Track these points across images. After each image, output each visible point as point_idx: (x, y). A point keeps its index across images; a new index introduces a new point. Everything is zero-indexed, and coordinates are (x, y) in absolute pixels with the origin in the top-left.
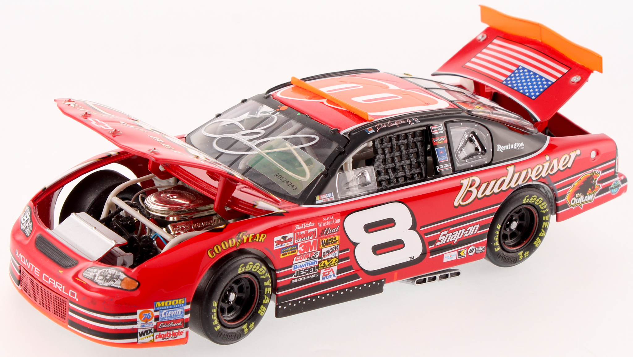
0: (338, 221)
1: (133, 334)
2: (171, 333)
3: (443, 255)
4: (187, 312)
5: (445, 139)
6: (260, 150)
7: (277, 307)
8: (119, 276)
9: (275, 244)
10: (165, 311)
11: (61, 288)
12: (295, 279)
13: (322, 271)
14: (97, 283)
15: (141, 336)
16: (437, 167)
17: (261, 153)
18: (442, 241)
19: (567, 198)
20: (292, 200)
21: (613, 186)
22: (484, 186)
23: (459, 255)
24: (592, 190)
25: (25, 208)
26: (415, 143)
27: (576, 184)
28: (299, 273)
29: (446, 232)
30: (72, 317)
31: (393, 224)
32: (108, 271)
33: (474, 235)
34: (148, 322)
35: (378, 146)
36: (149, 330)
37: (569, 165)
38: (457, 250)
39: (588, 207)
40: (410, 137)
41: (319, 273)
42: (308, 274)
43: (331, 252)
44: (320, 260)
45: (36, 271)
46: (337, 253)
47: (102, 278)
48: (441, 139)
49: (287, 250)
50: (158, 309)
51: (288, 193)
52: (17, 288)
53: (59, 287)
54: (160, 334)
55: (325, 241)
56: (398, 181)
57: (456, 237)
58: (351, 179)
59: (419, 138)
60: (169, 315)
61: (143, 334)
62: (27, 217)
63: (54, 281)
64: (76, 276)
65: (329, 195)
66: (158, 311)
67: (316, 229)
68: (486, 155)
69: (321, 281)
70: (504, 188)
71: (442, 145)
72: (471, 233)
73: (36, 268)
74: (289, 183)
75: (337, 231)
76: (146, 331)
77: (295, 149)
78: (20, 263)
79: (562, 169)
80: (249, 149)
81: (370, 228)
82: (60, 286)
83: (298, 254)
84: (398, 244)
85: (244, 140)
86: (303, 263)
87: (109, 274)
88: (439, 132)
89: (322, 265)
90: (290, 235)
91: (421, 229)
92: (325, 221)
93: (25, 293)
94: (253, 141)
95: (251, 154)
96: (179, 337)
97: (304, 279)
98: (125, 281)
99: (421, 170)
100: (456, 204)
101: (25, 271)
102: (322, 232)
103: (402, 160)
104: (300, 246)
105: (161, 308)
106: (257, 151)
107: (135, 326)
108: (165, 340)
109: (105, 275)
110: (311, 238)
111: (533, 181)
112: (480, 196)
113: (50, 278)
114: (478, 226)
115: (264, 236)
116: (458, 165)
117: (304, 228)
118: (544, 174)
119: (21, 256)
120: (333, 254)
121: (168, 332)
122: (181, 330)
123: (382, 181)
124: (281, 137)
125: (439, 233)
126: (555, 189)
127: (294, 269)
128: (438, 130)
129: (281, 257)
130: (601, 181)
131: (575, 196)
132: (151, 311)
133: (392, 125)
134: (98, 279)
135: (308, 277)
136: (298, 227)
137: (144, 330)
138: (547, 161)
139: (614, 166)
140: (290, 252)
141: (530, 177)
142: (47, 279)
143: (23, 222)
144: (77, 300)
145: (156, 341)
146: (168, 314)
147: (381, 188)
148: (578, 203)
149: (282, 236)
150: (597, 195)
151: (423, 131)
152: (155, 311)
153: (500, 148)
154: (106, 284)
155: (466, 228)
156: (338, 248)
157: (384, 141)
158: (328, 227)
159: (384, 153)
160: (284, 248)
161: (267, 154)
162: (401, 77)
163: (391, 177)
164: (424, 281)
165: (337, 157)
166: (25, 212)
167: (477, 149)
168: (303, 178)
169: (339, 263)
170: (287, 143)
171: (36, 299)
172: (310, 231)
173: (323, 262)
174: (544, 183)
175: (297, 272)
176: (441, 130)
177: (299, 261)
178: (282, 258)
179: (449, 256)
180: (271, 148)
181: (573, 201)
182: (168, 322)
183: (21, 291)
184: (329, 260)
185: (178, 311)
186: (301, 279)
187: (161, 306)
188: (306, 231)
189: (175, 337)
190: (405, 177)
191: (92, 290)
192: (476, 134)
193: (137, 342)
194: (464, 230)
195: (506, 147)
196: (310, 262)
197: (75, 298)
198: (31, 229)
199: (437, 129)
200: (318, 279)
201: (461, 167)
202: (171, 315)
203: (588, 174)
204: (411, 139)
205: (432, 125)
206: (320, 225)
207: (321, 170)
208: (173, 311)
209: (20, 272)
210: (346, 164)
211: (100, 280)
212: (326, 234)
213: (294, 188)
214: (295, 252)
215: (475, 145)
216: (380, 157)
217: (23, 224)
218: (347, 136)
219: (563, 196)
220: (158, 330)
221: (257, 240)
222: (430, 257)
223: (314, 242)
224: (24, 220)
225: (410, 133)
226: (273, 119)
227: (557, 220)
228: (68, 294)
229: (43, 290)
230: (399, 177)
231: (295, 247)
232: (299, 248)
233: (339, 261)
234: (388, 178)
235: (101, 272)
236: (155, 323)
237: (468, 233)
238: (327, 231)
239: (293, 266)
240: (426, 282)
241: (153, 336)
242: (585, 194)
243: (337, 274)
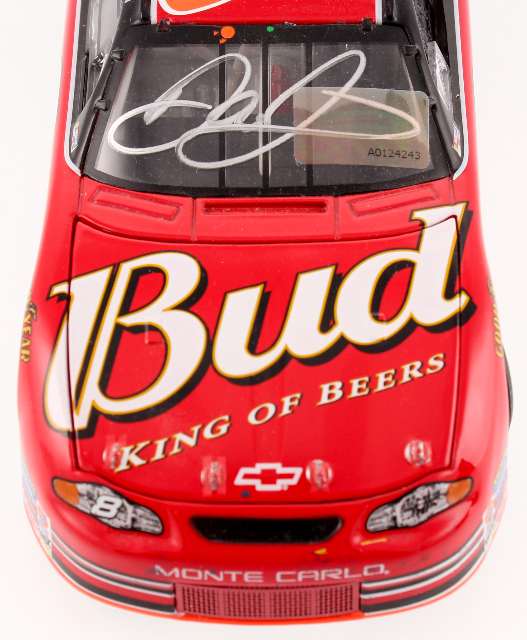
6: (292, 128)
8: (438, 492)
10: (499, 482)
14: (404, 527)
17: (298, 131)
34: (491, 517)
47: (409, 513)
50: (495, 489)
51: (415, 170)
54: (497, 516)
65: (455, 131)
73: (247, 573)
74: (402, 154)
80: (268, 137)
82: (337, 572)
85: (234, 126)
87: (418, 499)
94: (258, 119)
98: (451, 491)
101: (200, 588)
105: (497, 485)
119: (178, 572)
134: (403, 520)
137: (489, 533)
142: (292, 577)
152: (494, 495)
161: (312, 127)
168: (413, 131)
170: (323, 91)
182: (501, 492)
185: (505, 467)
197: (381, 572)
202: (502, 480)
207: (425, 101)
208: (503, 472)
209: (175, 593)
211: (409, 518)
213: (415, 156)
224: (105, 510)
226: (238, 62)
228: (360, 576)
235: (403, 506)
241: (494, 527)
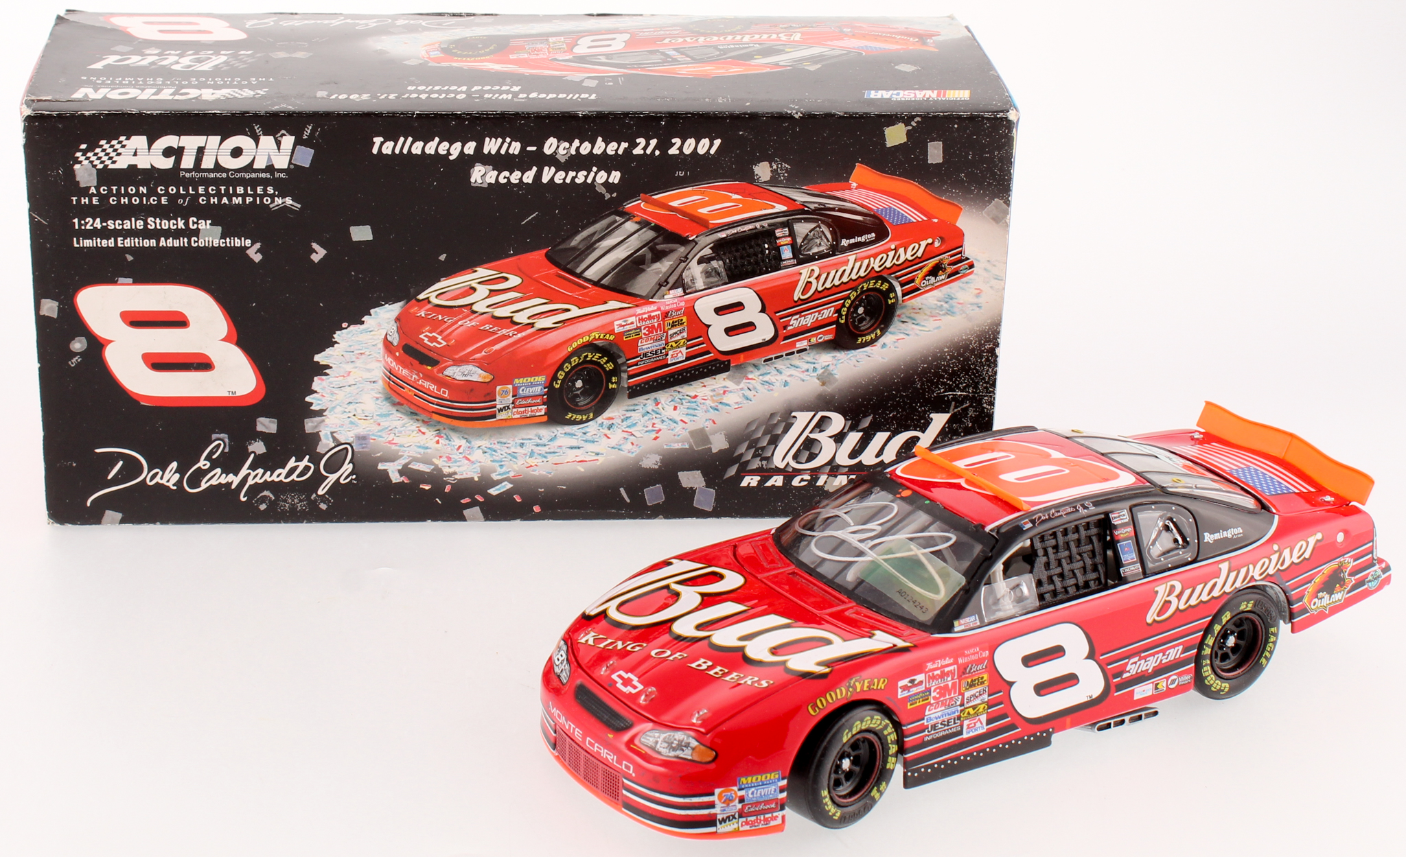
0: (986, 654)
1: (710, 821)
2: (762, 818)
3: (1133, 690)
4: (782, 791)
5: (1130, 529)
6: (875, 556)
7: (905, 775)
8: (689, 743)
9: (900, 690)
10: (753, 789)
11: (612, 757)
12: (928, 736)
13: (966, 723)
14: (659, 753)
15: (721, 823)
16: (1121, 569)
17: (876, 559)
18: (1131, 671)
19: (1306, 600)
20: (922, 626)
21: (1370, 578)
22: (1188, 592)
23: (1156, 688)
24: (1341, 586)
25: (560, 642)
26: (1089, 539)
27: (1317, 580)
28: (934, 727)
29: (1136, 659)
30: (628, 797)
31: (1062, 654)
32: (674, 736)
33: (1176, 661)
34: (731, 805)
35: (1038, 545)
36: (732, 815)
37: (1307, 555)
38: (1153, 683)
39: (1335, 609)
40: (1082, 529)
41: (962, 726)
42: (946, 728)
43: (977, 697)
44: (963, 708)
45: (578, 733)
46: (986, 697)
47: (666, 745)
48: (1125, 531)
49: (916, 697)
50: (743, 787)
51: (915, 617)
52: (553, 753)
53: (609, 757)
54: (747, 820)
55: (968, 682)
56: (1067, 592)
57: (1150, 664)
58: (1002, 595)
59: (1094, 531)
60: (758, 795)
61: (724, 821)
62: (562, 656)
63: (602, 748)
64: (631, 741)
65: (972, 618)
66: (743, 789)
67: (956, 666)
68: (1188, 548)
69: (965, 736)
70: (1216, 593)
71: (1126, 539)
72: (1171, 658)
73: (577, 729)
74: (917, 604)
75: (984, 667)
76: (728, 817)
77: (923, 554)
78: (555, 720)
79: (1296, 561)
80: (861, 553)
81: (1030, 660)
82: (611, 755)
83: (932, 701)
84: (1070, 680)
85: (853, 540)
86: (940, 714)
87: (675, 740)
88: (1122, 521)
89: (965, 715)
90: (920, 677)
91: (1101, 658)
92: (968, 656)
93: (563, 761)
94: (866, 542)
95: (863, 561)
96: (773, 823)
97: (941, 734)
98: (697, 750)
99: (1099, 574)
100: (1149, 620)
101: (561, 731)
102: (963, 671)
103: (1071, 562)
104: (934, 691)
105: (747, 786)
106: (871, 556)
107: (712, 811)
108: (753, 828)
109: (670, 741)
110: (949, 679)
111: (1256, 581)
112: (1182, 607)
113: (596, 745)
114: (1181, 648)
115: (884, 681)
116: (1150, 565)
117: (939, 666)
118: (1271, 571)
119: (555, 711)
120: (980, 699)
121: (757, 818)
122: (775, 814)
123: (1046, 593)
124: (902, 536)
125: (1127, 660)
126: (1288, 589)
127: (927, 722)
128: (1121, 518)
129: (909, 707)
130: (1352, 574)
131: (1317, 597)
132: (733, 790)
133: (1057, 515)
134: (660, 747)
135: (947, 732)
136: (930, 666)
137: (725, 816)
138: (1276, 552)
139: (1370, 551)
140: (921, 700)
141: (1252, 577)
142: (593, 745)
143: (557, 663)
144: (634, 775)
145: (741, 829)
146: (757, 793)
147: (1044, 602)
148: (1322, 605)
149: (908, 679)
150: (1348, 592)
151: (1099, 520)
152: (740, 790)
153: (1208, 538)
154: (672, 754)
155: (1164, 652)
156: (987, 690)
157: (1046, 538)
158: (972, 662)
159: (1046, 554)
160: (911, 695)
161: (885, 560)
162: (1067, 438)
163: (1057, 587)
164: (1108, 726)
165: (981, 564)
166: (560, 649)
167: (1176, 541)
168: (936, 596)
169: (989, 711)
170: (913, 546)
171: (578, 770)
172: (947, 669)
173: (967, 710)
174: (1272, 582)
175: (932, 726)
176: (1125, 517)
177: (934, 711)
178: (910, 709)
179: (1142, 691)
180: (890, 552)
181: (1315, 604)
182: (758, 803)
183: (557, 758)
184: (974, 707)
185: (770, 789)
186: (937, 735)
187: (747, 783)
188: (942, 670)
189: (767, 824)
190: (1077, 585)
191: (654, 762)
192: (1175, 520)
193: (716, 832)
194: (1162, 654)
195: (1217, 536)
196: (949, 711)
197: (631, 772)
198: (568, 674)
199: (1119, 517)
200: (960, 733)
201: (1154, 568)
202: (761, 794)
203: (1333, 565)
204: (1083, 532)
205: (1112, 512)
206: (960, 661)
207: (961, 584)
208: (763, 788)
209: (555, 733)
210: (994, 572)
211: (664, 748)
212: (969, 673)
213: (924, 609)
214: (928, 699)
215: (1174, 535)
216: (1041, 560)
217: (557, 666)
218: (994, 534)
219: (1300, 599)
220: (744, 815)
221: (875, 687)
222: (1116, 694)
223: (954, 684)
224: (558, 659)
225: (1081, 524)
226: (892, 509)
227: (1293, 631)
228: (620, 767)
229: (586, 761)
230: (1068, 587)
231: (928, 693)
232: (933, 694)
233: (988, 708)
234: (1053, 588)
235: (665, 738)
236: (739, 806)
237: (1167, 659)
238: (971, 669)
239: (926, 718)
240: (1110, 727)
241: (738, 823)
242: (1331, 593)
243: (987, 724)
